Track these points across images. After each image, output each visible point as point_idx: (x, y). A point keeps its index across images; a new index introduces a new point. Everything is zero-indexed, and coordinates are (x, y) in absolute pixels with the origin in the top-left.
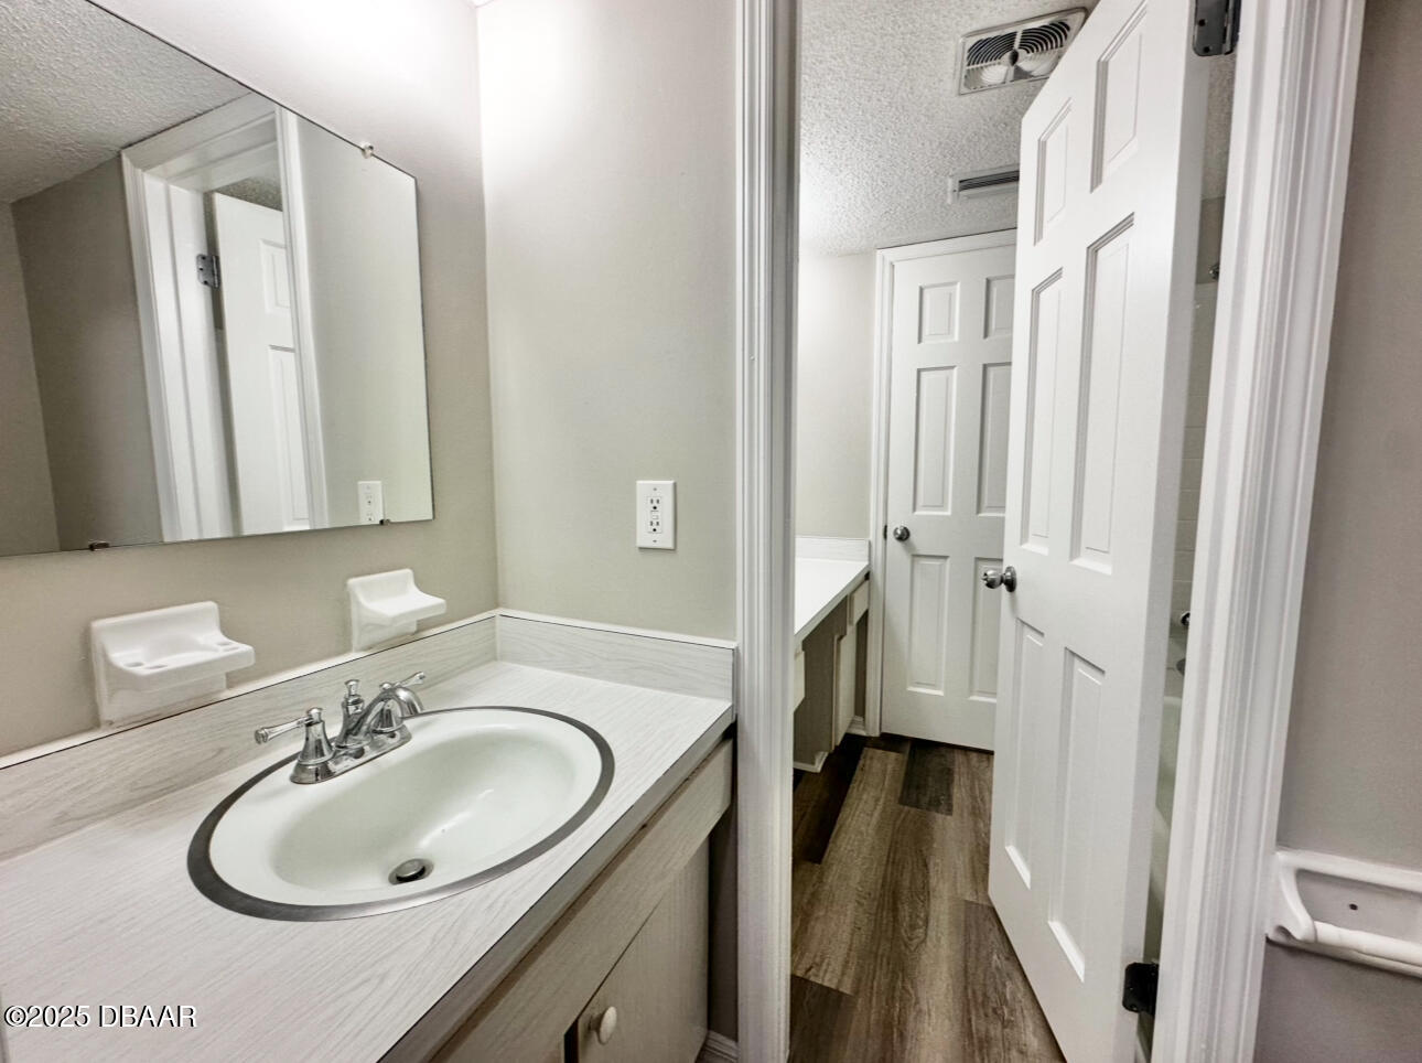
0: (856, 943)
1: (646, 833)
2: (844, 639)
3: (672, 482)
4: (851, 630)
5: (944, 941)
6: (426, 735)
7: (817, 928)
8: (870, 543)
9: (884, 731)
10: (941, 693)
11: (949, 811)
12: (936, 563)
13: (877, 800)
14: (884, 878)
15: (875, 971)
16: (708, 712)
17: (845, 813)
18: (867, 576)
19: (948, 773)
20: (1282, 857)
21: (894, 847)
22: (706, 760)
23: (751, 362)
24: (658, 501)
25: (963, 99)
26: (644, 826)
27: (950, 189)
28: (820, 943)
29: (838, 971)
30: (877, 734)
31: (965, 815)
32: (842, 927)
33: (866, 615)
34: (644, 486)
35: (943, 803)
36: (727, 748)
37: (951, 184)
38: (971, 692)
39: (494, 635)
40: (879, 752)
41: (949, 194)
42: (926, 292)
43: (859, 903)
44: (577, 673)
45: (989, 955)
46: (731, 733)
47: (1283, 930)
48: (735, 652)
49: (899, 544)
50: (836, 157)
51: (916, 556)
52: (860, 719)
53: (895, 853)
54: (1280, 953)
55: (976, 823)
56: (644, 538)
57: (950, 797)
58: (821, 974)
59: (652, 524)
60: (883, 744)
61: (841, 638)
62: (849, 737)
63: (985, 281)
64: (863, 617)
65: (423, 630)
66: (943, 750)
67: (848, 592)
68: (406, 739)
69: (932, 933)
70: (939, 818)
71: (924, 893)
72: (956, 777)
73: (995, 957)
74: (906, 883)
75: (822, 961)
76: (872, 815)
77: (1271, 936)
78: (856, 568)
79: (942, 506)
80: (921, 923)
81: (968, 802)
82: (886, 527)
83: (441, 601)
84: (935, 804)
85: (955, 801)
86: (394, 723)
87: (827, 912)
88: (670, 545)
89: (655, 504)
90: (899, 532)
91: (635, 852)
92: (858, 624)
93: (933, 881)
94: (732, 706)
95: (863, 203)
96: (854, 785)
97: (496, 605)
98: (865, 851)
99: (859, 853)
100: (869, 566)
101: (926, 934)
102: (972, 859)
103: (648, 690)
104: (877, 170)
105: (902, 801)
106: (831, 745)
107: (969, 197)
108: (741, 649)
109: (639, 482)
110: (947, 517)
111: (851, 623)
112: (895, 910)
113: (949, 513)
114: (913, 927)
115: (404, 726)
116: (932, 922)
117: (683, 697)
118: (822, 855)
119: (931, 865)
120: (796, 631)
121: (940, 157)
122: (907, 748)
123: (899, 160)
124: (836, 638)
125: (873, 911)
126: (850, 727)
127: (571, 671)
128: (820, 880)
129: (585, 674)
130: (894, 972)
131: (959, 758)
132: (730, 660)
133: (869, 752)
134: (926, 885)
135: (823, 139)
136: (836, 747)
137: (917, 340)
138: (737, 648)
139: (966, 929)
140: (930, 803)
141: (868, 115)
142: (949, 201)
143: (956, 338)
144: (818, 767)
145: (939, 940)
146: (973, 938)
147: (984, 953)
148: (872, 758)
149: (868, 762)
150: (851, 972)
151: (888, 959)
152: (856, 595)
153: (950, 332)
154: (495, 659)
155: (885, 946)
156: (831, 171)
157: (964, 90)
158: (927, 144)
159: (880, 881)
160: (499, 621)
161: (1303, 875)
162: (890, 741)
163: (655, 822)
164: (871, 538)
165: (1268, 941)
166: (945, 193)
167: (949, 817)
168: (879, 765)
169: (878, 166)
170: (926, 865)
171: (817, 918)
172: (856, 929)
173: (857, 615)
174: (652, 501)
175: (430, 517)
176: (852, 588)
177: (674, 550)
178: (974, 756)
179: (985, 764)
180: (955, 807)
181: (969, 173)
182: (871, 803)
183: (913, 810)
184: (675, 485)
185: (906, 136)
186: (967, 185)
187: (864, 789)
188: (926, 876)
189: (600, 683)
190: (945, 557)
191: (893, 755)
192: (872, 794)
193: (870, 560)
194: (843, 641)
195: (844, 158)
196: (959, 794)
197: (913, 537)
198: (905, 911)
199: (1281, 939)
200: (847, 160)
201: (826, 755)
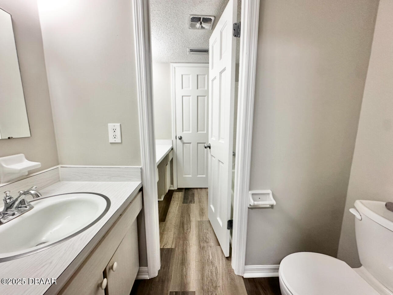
0: (175, 236)
1: (121, 217)
2: (167, 165)
3: (119, 124)
4: (169, 163)
5: (194, 230)
6: (39, 206)
7: (165, 236)
8: (172, 141)
9: (178, 187)
10: (191, 176)
11: (194, 203)
12: (189, 144)
13: (178, 204)
14: (180, 221)
15: (179, 241)
16: (135, 185)
17: (170, 209)
18: (172, 149)
19: (193, 194)
20: (250, 192)
21: (182, 213)
22: (135, 197)
23: (141, 92)
24: (115, 129)
25: (190, 30)
26: (121, 215)
27: (188, 51)
28: (166, 239)
29: (171, 243)
30: (177, 189)
31: (198, 203)
32: (171, 235)
33: (172, 159)
34: (111, 126)
35: (192, 201)
36: (141, 193)
37: (188, 50)
38: (198, 175)
39: (58, 174)
40: (177, 193)
41: (188, 52)
42: (183, 76)
43: (175, 228)
44: (92, 181)
45: (204, 230)
46: (141, 190)
47: (250, 205)
48: (141, 169)
49: (179, 140)
50: (159, 37)
51: (184, 143)
52: (172, 185)
53: (183, 214)
54: (250, 209)
55: (200, 204)
56: (112, 140)
57: (194, 200)
58: (167, 246)
59: (114, 136)
60: (178, 190)
61: (166, 165)
62: (169, 190)
63: (197, 75)
64: (171, 160)
65: (30, 174)
66: (192, 189)
67: (167, 153)
68: (32, 208)
69: (191, 230)
70: (192, 205)
71: (189, 221)
72: (195, 195)
73: (205, 230)
74: (185, 221)
75: (167, 243)
76: (176, 208)
77: (249, 207)
78: (169, 147)
79: (189, 130)
80: (189, 228)
81: (198, 200)
82: (176, 136)
83: (39, 163)
84: (191, 202)
85: (195, 200)
86: (26, 203)
87: (167, 232)
88: (120, 141)
89: (114, 130)
90: (179, 137)
91: (119, 221)
92: (170, 161)
93: (191, 219)
94: (141, 183)
95: (166, 50)
96: (172, 202)
97: (58, 164)
98: (176, 216)
99: (174, 217)
100: (172, 146)
101: (190, 230)
102: (199, 212)
103: (116, 182)
104: (170, 42)
105: (184, 203)
106: (165, 193)
107: (192, 54)
108: (143, 168)
109: (109, 124)
110: (191, 133)
111: (169, 161)
112: (183, 227)
113: (191, 132)
114: (187, 229)
115: (30, 204)
116: (191, 227)
117: (127, 182)
118: (165, 220)
119: (191, 216)
120: (157, 162)
121: (185, 43)
122: (184, 190)
123: (175, 41)
124: (165, 165)
125: (178, 228)
126: (170, 188)
127: (89, 181)
128: (165, 225)
129: (95, 181)
130: (184, 240)
131: (196, 190)
132: (140, 170)
133: (175, 193)
134: (190, 220)
135: (156, 31)
136: (167, 193)
137: (181, 88)
138: (142, 168)
139: (199, 227)
140: (190, 202)
141: (167, 28)
142: (188, 54)
143: (191, 89)
144: (162, 199)
145: (193, 230)
146: (200, 228)
147: (202, 230)
148: (175, 194)
149: (175, 195)
150: (174, 243)
151: (182, 237)
152: (170, 154)
153: (189, 87)
154: (60, 181)
155: (181, 235)
156: (158, 40)
157: (190, 28)
158: (182, 38)
159: (179, 222)
160: (60, 168)
161: (253, 194)
162: (180, 190)
163: (124, 214)
164: (173, 139)
165: (249, 208)
166: (187, 52)
167: (194, 204)
168: (177, 196)
169: (170, 41)
170: (189, 215)
171: (165, 234)
172: (174, 233)
173: (170, 159)
174: (113, 129)
175: (29, 136)
176: (168, 152)
177: (121, 143)
178: (199, 189)
179: (201, 191)
180: (195, 202)
181: (192, 48)
182: (176, 205)
183: (186, 204)
184: (120, 125)
185: (177, 35)
186: (192, 51)
187: (174, 202)
188: (190, 218)
189: (100, 183)
190: (191, 143)
191: (180, 193)
192: (176, 203)
193: (173, 145)
194: (167, 166)
195: (161, 37)
196: (196, 198)
197: (183, 139)
198: (185, 226)
199: (250, 207)
200: (162, 38)
201: (164, 195)
